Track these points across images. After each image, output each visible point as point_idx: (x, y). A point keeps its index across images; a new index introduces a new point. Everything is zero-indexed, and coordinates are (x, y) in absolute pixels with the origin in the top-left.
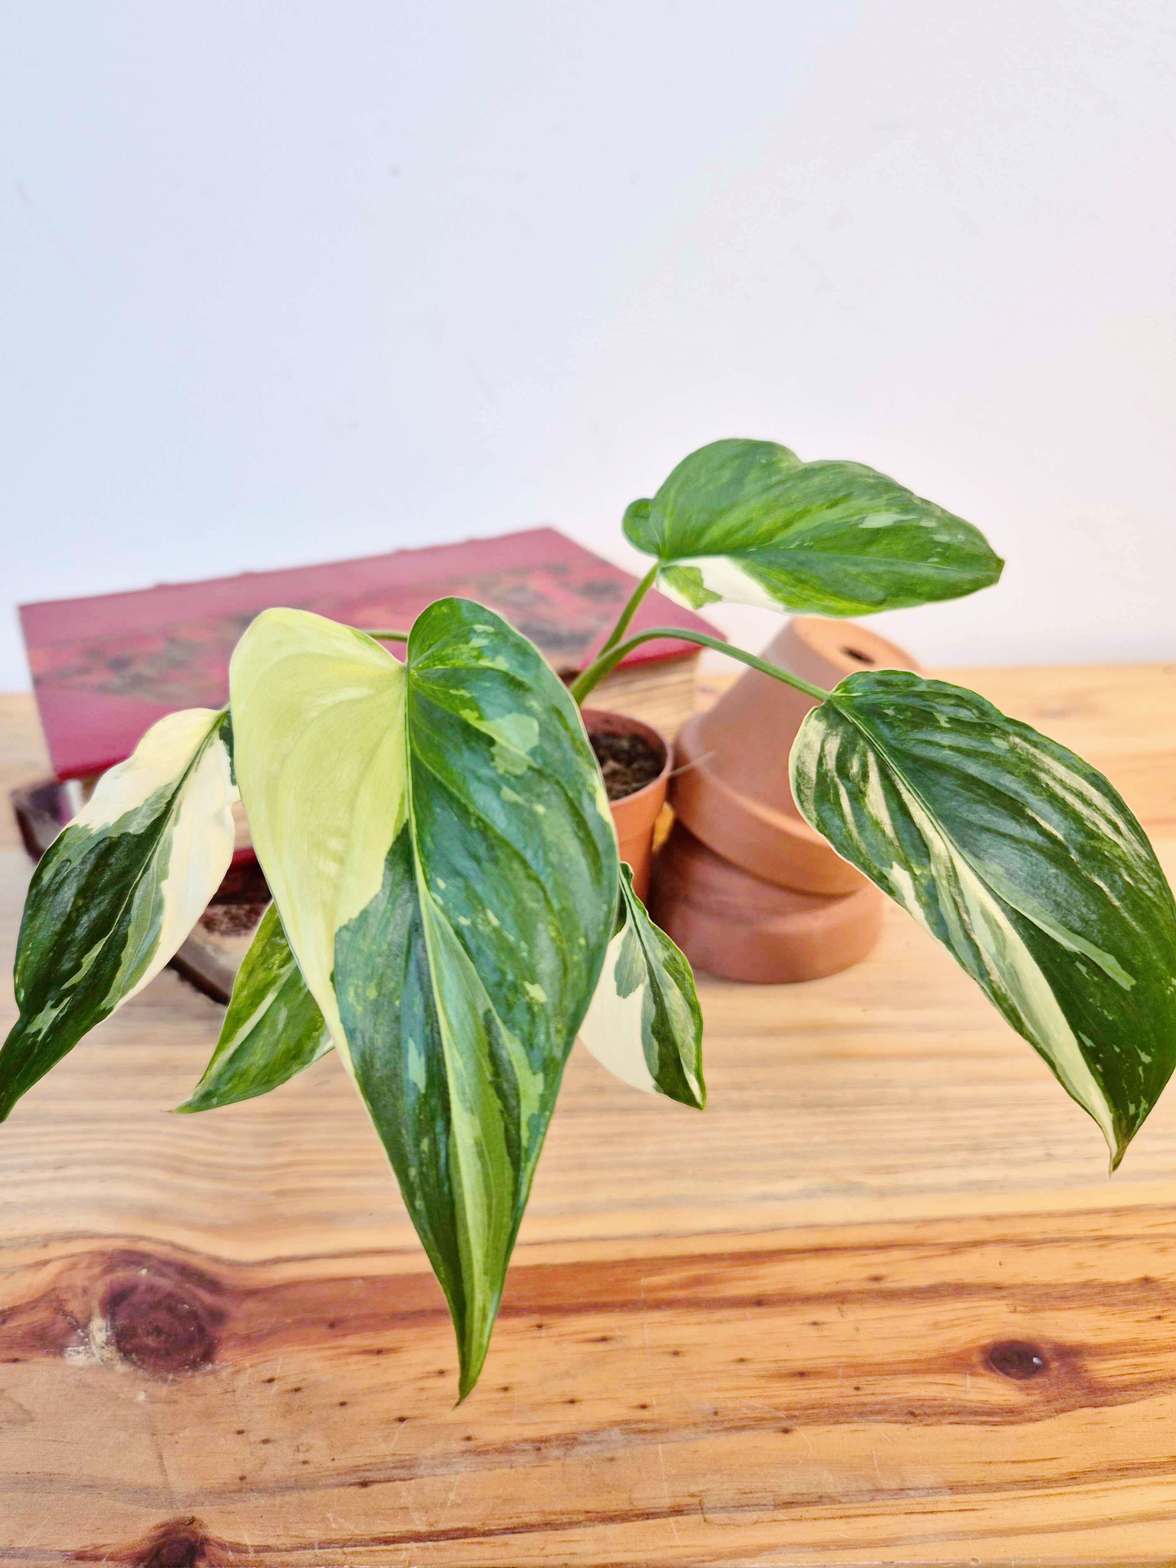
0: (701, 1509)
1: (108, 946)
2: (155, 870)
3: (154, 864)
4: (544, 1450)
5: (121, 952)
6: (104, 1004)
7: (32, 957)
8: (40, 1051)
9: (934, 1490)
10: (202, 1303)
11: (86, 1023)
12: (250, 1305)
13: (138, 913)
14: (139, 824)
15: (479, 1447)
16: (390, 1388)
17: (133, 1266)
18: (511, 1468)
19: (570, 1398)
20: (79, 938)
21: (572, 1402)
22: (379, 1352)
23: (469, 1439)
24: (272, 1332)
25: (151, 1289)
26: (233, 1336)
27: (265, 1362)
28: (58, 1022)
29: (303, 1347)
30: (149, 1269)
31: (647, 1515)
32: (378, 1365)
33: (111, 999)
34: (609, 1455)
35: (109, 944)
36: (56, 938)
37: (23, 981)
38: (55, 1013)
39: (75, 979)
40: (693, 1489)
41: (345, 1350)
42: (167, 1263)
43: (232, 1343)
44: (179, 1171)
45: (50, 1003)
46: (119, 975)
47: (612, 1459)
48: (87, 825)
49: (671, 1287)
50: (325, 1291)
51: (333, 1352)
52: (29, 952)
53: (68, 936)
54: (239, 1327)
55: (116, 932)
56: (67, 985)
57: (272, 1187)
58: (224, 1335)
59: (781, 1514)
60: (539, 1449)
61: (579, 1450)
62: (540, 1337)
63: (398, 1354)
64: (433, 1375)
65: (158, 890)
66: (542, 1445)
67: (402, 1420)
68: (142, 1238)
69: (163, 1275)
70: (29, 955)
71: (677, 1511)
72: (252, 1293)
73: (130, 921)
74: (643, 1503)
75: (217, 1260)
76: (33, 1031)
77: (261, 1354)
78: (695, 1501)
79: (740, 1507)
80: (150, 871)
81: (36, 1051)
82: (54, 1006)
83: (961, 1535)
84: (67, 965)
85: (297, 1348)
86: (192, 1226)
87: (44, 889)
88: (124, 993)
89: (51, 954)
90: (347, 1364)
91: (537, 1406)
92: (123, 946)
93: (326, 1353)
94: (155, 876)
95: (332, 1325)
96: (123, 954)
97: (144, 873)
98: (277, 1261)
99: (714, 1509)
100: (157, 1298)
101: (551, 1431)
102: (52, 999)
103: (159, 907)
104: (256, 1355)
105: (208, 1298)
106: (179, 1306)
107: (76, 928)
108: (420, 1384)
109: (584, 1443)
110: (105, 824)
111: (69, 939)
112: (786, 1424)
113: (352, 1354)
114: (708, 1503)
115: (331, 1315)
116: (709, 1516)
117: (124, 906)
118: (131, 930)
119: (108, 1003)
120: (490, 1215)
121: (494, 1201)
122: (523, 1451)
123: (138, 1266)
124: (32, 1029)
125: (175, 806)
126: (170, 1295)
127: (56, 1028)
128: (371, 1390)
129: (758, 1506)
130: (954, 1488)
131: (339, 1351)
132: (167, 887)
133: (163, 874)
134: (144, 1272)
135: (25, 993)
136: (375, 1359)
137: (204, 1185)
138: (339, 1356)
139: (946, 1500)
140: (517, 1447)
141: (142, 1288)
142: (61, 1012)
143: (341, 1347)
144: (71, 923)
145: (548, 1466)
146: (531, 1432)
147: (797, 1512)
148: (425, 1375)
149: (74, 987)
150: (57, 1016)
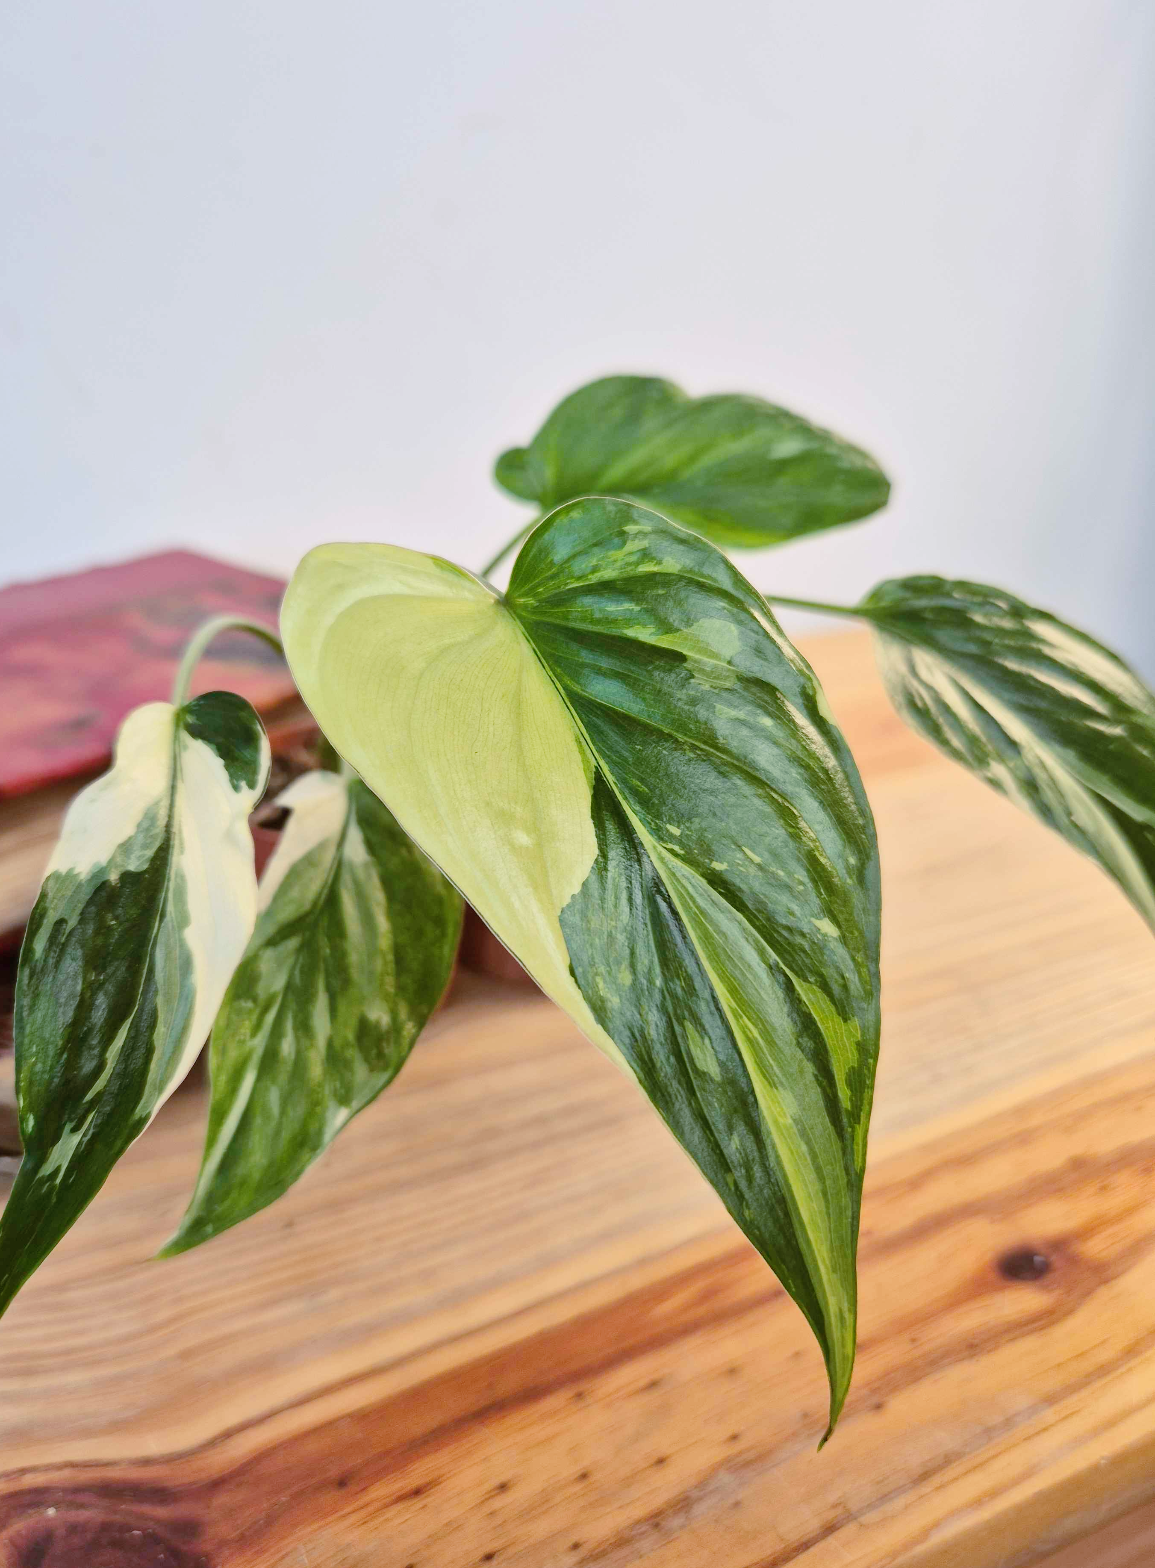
0: (850, 1517)
1: (134, 1026)
2: (173, 915)
3: (170, 908)
4: (663, 1523)
5: (152, 1034)
6: (139, 1112)
7: (39, 1066)
8: (60, 1200)
9: (1033, 1410)
10: (158, 1521)
11: (119, 1143)
12: (222, 1499)
13: (164, 976)
14: (139, 858)
15: (594, 1550)
16: (453, 1527)
17: (31, 1511)
18: (641, 1557)
19: (655, 1457)
20: (99, 1024)
21: (661, 1461)
22: (417, 1492)
23: (576, 1546)
24: (270, 1521)
25: (74, 1529)
26: (223, 1543)
27: (283, 1558)
28: (83, 1151)
29: (322, 1523)
30: (56, 1504)
31: (805, 1546)
32: (425, 1506)
33: (146, 1102)
34: (731, 1501)
35: (136, 1026)
36: (70, 1030)
37: (30, 1103)
38: (76, 1139)
39: (100, 1084)
40: (832, 1498)
41: (377, 1505)
42: (78, 1489)
43: (227, 1553)
44: (28, 1373)
45: (68, 1127)
46: (153, 1066)
47: (737, 1504)
48: (71, 870)
49: (686, 1307)
50: (312, 1447)
51: (363, 1513)
52: (34, 1060)
53: (84, 1025)
54: (225, 1530)
55: (141, 1010)
56: (89, 1096)
57: (171, 1351)
58: (208, 1547)
59: (926, 1488)
60: (657, 1525)
61: (699, 1509)
62: (588, 1406)
63: (442, 1485)
64: (495, 1492)
65: (182, 944)
66: (657, 1520)
67: (489, 1557)
68: (24, 1471)
69: (82, 1506)
70: (35, 1064)
71: (830, 1529)
72: (217, 1484)
73: (156, 991)
74: (794, 1536)
75: (147, 1462)
76: (48, 1173)
77: (272, 1550)
78: (839, 1511)
79: (885, 1498)
80: (168, 918)
81: (54, 1200)
82: (74, 1130)
83: (1079, 1441)
84: (88, 1066)
85: (315, 1526)
86: (87, 1433)
87: (40, 965)
88: (160, 1089)
89: (65, 1056)
90: (387, 1520)
91: (628, 1482)
92: (152, 1026)
93: (354, 1518)
94: (175, 924)
95: (342, 1483)
96: (155, 1036)
97: (161, 921)
98: (228, 1435)
99: (862, 1511)
100: (89, 1536)
101: (657, 1501)
102: (71, 1120)
103: (186, 965)
104: (267, 1555)
105: (162, 1512)
106: (127, 1535)
107: (90, 1012)
108: (486, 1509)
109: (700, 1499)
110: (95, 865)
111: (85, 1029)
112: (875, 1400)
113: (387, 1506)
114: (854, 1505)
115: (334, 1472)
116: (864, 1519)
117: (145, 971)
118: (160, 1001)
119: (144, 1108)
120: (827, 1201)
121: (828, 1182)
122: (643, 1533)
123: (38, 1506)
124: (47, 1170)
125: (175, 829)
126: (105, 1527)
127: (80, 1160)
128: (433, 1539)
129: (900, 1490)
130: (1051, 1400)
131: (371, 1509)
132: (192, 936)
133: (184, 921)
134: (51, 1512)
135: (35, 1119)
136: (417, 1503)
137: (74, 1378)
138: (372, 1516)
139: (1049, 1414)
140: (633, 1533)
141: (61, 1532)
142: (84, 1135)
143: (367, 1505)
144: (84, 1007)
145: (677, 1538)
146: (639, 1511)
147: (936, 1480)
148: (487, 1496)
149: (99, 1095)
150: (80, 1143)
